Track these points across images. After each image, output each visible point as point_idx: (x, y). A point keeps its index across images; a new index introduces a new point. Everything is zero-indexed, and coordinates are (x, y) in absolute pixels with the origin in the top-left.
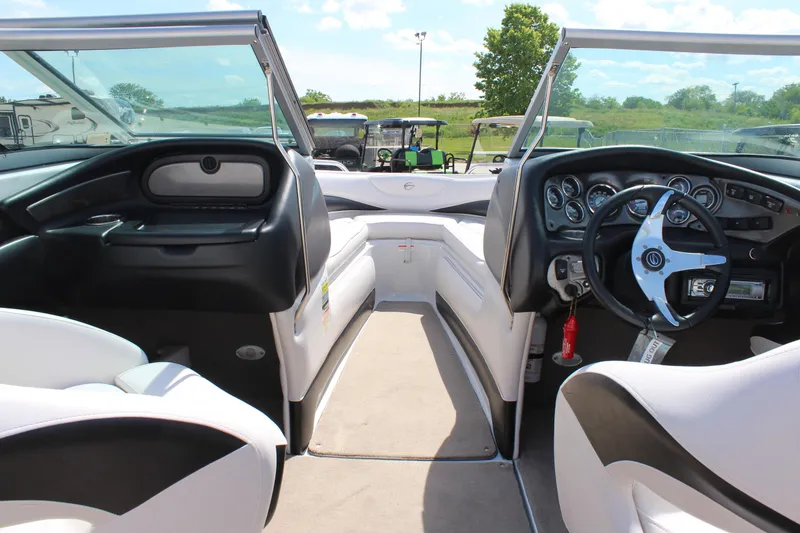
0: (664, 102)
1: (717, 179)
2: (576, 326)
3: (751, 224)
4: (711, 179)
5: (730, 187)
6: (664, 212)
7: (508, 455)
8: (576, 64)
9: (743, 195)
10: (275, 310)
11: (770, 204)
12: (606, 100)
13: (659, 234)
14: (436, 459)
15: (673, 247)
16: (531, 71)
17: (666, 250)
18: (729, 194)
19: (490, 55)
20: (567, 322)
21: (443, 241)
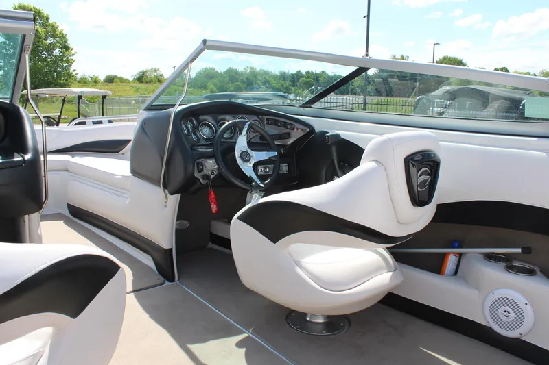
0: (131, 79)
1: (260, 117)
2: (215, 195)
3: (280, 137)
4: (258, 117)
5: (267, 119)
6: (247, 133)
7: (172, 279)
8: (73, 52)
9: (275, 123)
10: (29, 213)
11: (289, 127)
12: (91, 78)
13: (246, 144)
14: (133, 292)
15: (253, 150)
16: (39, 56)
17: (249, 151)
18: (268, 123)
19: (5, 43)
20: (210, 194)
21: (67, 170)
